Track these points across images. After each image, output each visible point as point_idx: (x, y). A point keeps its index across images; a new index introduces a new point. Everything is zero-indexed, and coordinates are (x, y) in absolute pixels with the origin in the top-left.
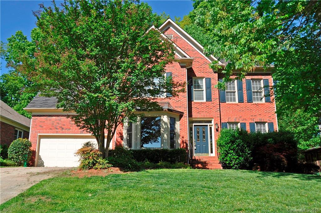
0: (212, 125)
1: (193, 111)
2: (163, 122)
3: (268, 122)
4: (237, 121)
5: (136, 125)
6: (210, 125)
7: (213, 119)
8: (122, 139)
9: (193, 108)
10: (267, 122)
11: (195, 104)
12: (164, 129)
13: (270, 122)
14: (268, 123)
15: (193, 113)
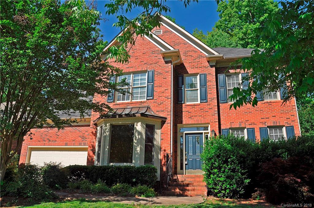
0: (208, 133)
1: (183, 116)
2: (137, 130)
3: (287, 125)
4: (243, 126)
5: (105, 136)
6: (205, 133)
7: (209, 125)
8: (94, 153)
9: (183, 112)
10: (284, 126)
11: (187, 107)
12: (138, 140)
13: (289, 125)
14: (286, 127)
15: (183, 118)
